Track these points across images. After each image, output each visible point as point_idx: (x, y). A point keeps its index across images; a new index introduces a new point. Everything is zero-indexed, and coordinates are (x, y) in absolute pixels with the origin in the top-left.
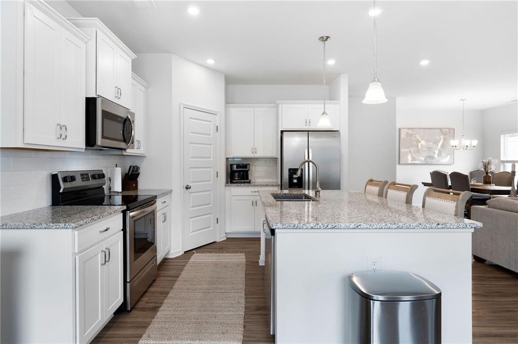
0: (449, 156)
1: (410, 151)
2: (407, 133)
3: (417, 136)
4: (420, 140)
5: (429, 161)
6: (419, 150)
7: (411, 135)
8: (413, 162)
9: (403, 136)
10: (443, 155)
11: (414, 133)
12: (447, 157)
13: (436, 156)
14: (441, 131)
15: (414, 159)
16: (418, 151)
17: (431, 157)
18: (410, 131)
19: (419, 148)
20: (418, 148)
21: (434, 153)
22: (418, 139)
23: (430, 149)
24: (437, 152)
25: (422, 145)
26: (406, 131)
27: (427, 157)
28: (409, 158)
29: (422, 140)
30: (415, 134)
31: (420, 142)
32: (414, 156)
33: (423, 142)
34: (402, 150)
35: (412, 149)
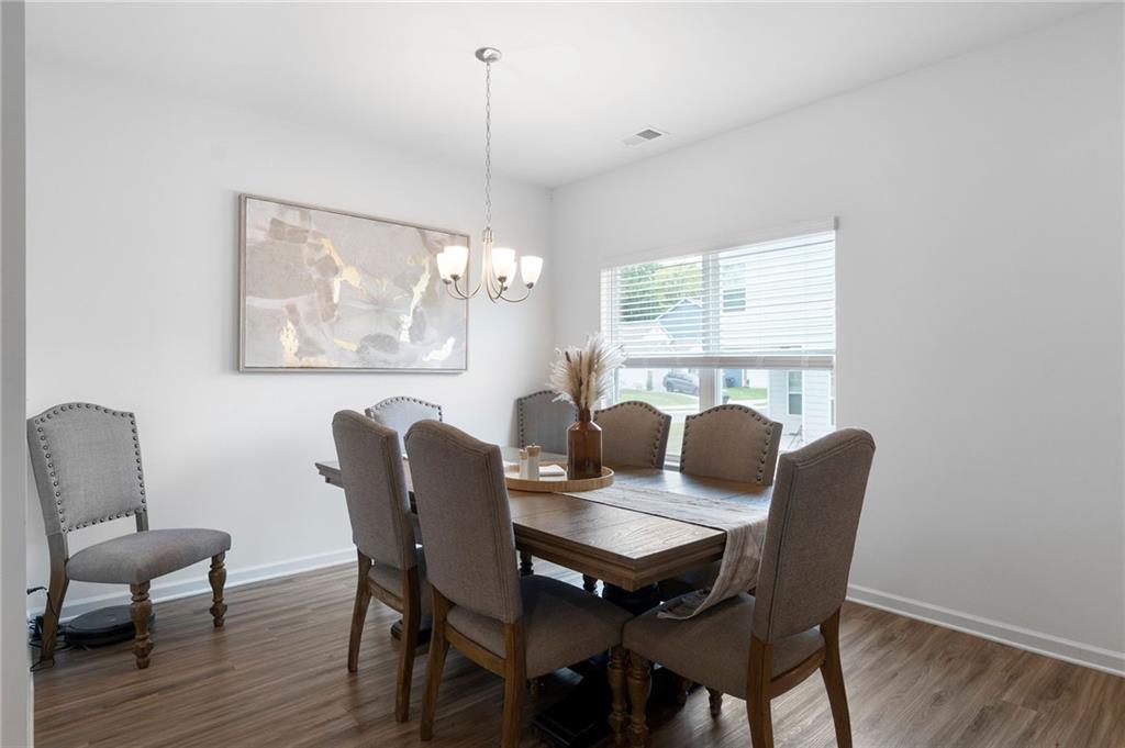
0: (451, 341)
1: (292, 310)
2: (275, 222)
3: (326, 243)
4: (338, 261)
5: (377, 356)
6: (336, 306)
7: (297, 235)
8: (305, 361)
9: (255, 234)
10: (432, 333)
11: (314, 228)
12: (444, 341)
13: (404, 337)
14: (424, 237)
15: (308, 346)
16: (330, 312)
17: (386, 342)
18: (292, 218)
19: (336, 299)
20: (330, 298)
21: (398, 325)
22: (329, 258)
23: (379, 305)
24: (407, 320)
25: (345, 284)
26: (272, 211)
27: (367, 338)
28: (289, 342)
29: (347, 265)
30: (317, 235)
31: (336, 271)
32: (311, 331)
33: (351, 276)
34: (252, 302)
35: (301, 303)
